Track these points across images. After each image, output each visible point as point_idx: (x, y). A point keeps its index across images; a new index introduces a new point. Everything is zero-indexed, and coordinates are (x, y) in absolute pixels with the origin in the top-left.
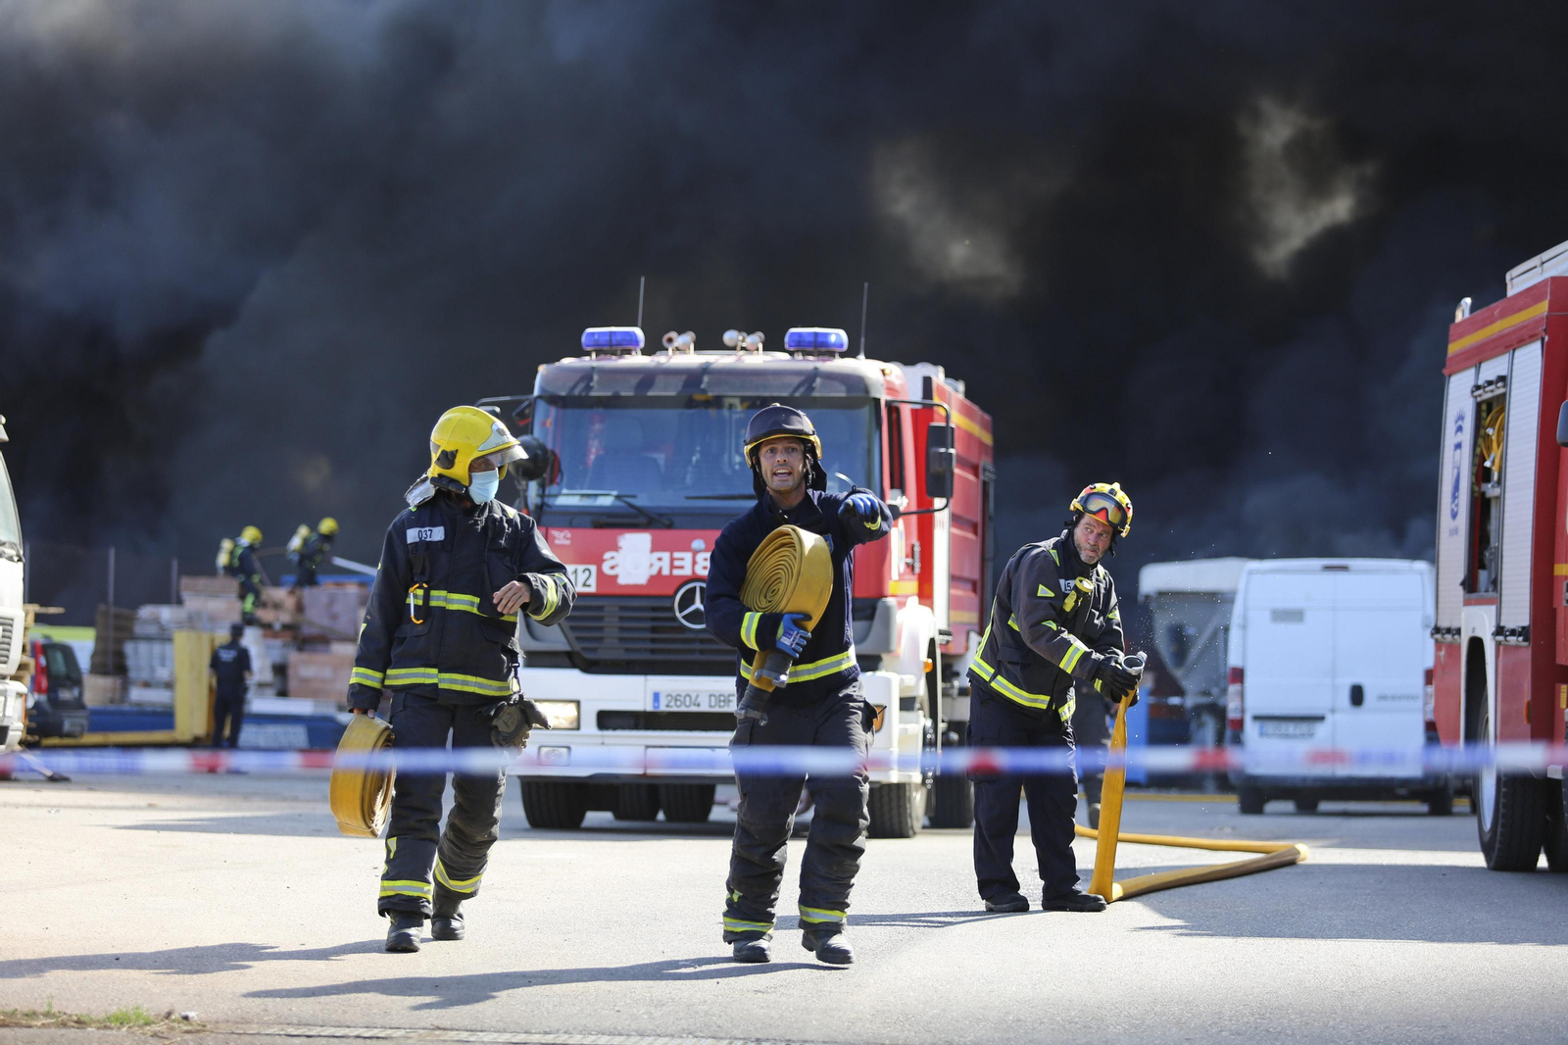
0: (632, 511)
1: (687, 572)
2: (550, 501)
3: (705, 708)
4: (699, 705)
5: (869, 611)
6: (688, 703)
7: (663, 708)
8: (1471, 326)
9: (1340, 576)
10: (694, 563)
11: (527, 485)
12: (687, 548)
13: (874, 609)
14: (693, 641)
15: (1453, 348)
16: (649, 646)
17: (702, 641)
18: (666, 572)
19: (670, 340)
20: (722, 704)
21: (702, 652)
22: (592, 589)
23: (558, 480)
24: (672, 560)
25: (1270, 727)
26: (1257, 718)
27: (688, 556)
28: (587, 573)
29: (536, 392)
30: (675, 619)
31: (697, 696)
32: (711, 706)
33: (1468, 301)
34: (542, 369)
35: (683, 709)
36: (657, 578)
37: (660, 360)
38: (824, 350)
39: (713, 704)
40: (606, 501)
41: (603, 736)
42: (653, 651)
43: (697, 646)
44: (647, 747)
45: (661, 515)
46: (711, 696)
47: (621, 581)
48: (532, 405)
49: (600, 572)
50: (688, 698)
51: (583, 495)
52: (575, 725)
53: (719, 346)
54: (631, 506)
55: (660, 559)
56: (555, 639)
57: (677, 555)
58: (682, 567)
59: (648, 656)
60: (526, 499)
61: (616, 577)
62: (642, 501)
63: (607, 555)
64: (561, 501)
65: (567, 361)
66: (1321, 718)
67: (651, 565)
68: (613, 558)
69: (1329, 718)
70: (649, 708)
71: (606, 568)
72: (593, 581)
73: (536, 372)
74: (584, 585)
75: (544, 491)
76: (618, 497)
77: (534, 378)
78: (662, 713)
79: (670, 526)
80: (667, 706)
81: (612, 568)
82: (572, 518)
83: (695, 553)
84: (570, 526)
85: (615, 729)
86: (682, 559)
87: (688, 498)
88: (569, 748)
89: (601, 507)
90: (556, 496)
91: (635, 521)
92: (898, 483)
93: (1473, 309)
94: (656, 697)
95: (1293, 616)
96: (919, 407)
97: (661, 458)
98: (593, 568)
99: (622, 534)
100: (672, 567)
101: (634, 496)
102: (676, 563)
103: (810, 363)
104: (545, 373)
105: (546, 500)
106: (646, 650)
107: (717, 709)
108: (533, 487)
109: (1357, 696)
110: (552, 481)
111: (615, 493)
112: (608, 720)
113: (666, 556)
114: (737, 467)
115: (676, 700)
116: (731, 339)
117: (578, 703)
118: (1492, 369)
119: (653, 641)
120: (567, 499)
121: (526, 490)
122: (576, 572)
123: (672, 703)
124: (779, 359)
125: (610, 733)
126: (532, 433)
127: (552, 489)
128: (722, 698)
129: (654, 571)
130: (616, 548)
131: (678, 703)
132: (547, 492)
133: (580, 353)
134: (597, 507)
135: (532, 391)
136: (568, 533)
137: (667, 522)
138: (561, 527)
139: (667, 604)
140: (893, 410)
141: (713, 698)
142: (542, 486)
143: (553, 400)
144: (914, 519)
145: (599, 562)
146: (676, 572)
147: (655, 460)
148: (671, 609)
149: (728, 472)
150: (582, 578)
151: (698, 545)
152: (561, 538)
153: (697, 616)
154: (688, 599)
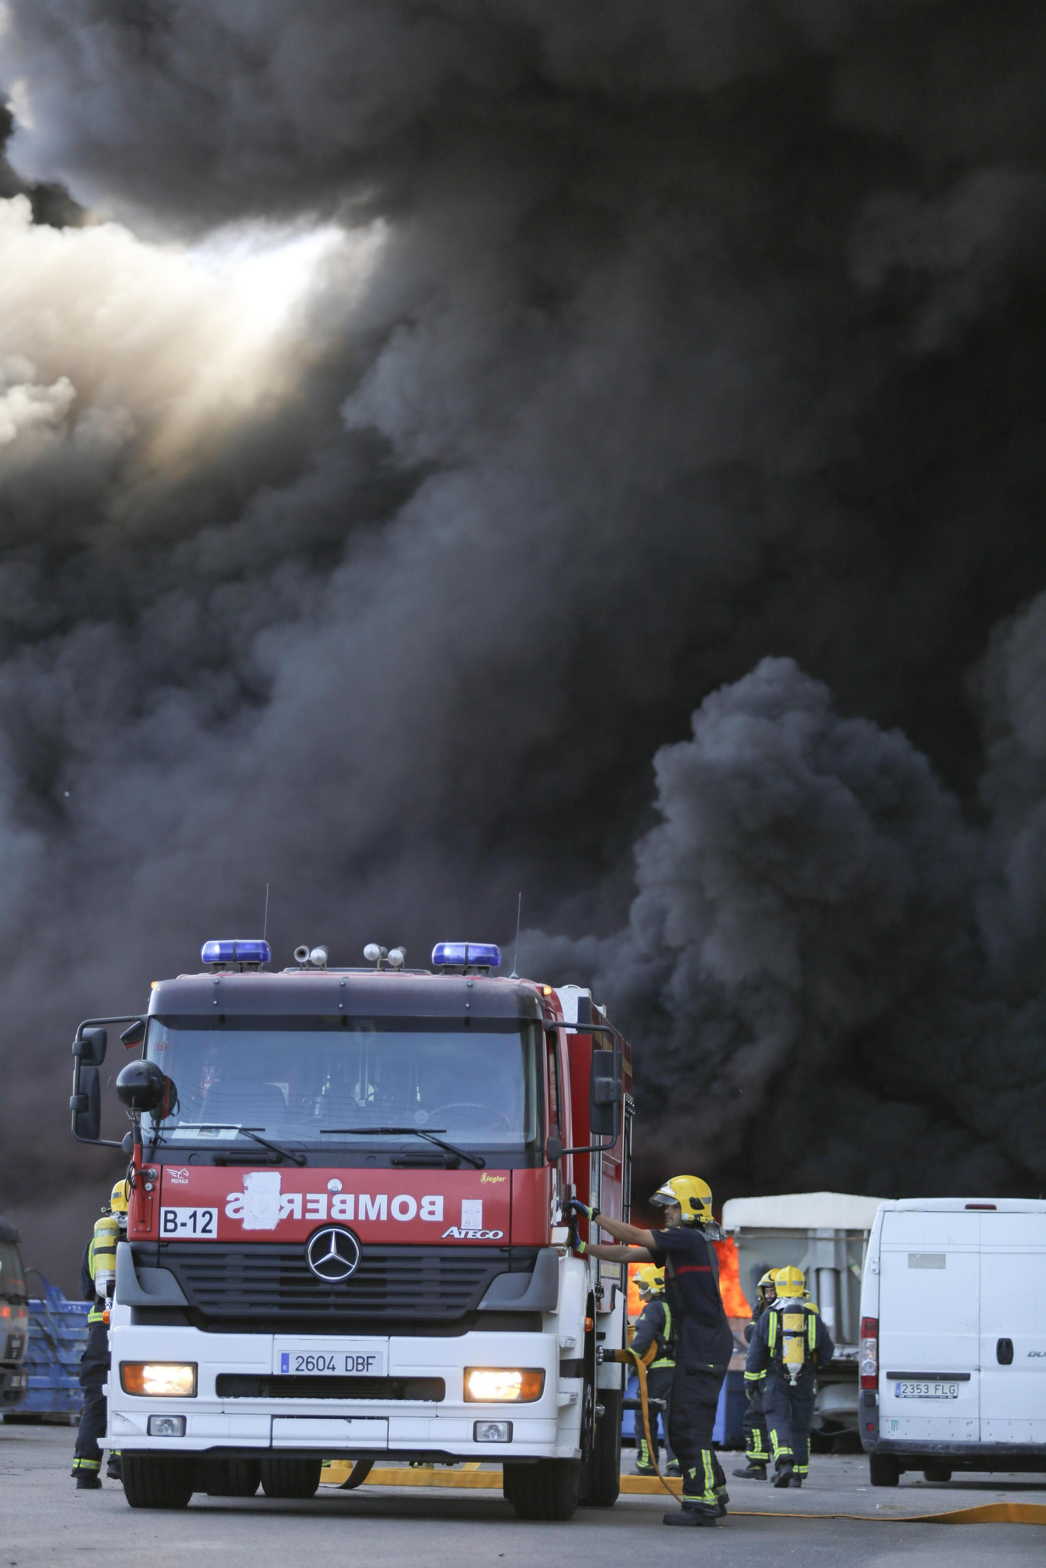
0: (263, 1146)
1: (322, 1216)
2: (165, 1135)
3: (340, 1371)
4: (333, 1369)
5: (528, 1263)
6: (321, 1367)
7: (292, 1372)
9: (986, 1216)
10: (330, 1206)
11: (140, 1116)
12: (323, 1189)
13: (534, 1259)
14: (327, 1294)
16: (277, 1299)
17: (338, 1294)
18: (298, 1215)
19: (302, 953)
20: (360, 1367)
21: (338, 1306)
22: (214, 1235)
23: (175, 1110)
24: (305, 1202)
25: (908, 1386)
26: (891, 1376)
27: (323, 1198)
28: (207, 1216)
29: (151, 1011)
30: (308, 1269)
31: (332, 1357)
32: (347, 1370)
34: (156, 986)
35: (316, 1372)
36: (287, 1223)
37: (288, 976)
39: (350, 1367)
40: (230, 1135)
41: (223, 1404)
42: (282, 1306)
43: (332, 1299)
44: (274, 1417)
45: (293, 1151)
46: (347, 1357)
47: (247, 1226)
48: (146, 1025)
49: (222, 1214)
50: (321, 1361)
51: (203, 1128)
52: (190, 1392)
53: (358, 960)
54: (259, 1140)
55: (291, 1201)
56: (169, 1291)
57: (310, 1196)
58: (316, 1211)
59: (275, 1311)
60: (138, 1130)
61: (241, 1221)
62: (269, 1136)
63: (231, 1197)
64: (178, 1135)
65: (187, 979)
66: (965, 1377)
67: (281, 1208)
68: (237, 1199)
69: (974, 1375)
70: (277, 1371)
71: (229, 1211)
72: (213, 1226)
73: (151, 989)
74: (204, 1230)
75: (158, 1124)
76: (242, 1130)
77: (149, 995)
78: (291, 1376)
79: (302, 1164)
80: (297, 1369)
81: (236, 1211)
82: (190, 1154)
83: (331, 1194)
84: (189, 1163)
85: (236, 1396)
86: (317, 1201)
87: (322, 1132)
88: (184, 1419)
89: (224, 1141)
90: (173, 1129)
91: (264, 1156)
94: (285, 1358)
95: (935, 1260)
96: (574, 1031)
97: (285, 1088)
98: (215, 1211)
99: (247, 1173)
100: (305, 1210)
101: (263, 1130)
102: (310, 1206)
104: (159, 989)
105: (160, 1133)
106: (273, 1304)
107: (354, 1373)
108: (146, 1119)
109: (1005, 1352)
110: (169, 1112)
111: (239, 1126)
112: (229, 1385)
113: (298, 1198)
114: (372, 1098)
115: (308, 1363)
116: (371, 954)
117: (195, 1366)
119: (282, 1294)
120: (183, 1133)
121: (138, 1122)
122: (194, 1215)
123: (303, 1367)
125: (231, 1400)
126: (145, 1057)
127: (166, 1122)
128: (360, 1361)
129: (284, 1215)
130: (242, 1189)
131: (310, 1366)
132: (161, 1125)
133: (197, 965)
134: (219, 1141)
135: (147, 1013)
136: (185, 1171)
137: (300, 1159)
138: (178, 1164)
139: (298, 1250)
140: (553, 1037)
141: (350, 1361)
142: (158, 1117)
143: (168, 1020)
144: (570, 1158)
145: (221, 1204)
146: (309, 1216)
147: (279, 1089)
148: (303, 1258)
149: (363, 1104)
150: (201, 1222)
151: (335, 1184)
152: (178, 1176)
153: (332, 1267)
154: (322, 1247)
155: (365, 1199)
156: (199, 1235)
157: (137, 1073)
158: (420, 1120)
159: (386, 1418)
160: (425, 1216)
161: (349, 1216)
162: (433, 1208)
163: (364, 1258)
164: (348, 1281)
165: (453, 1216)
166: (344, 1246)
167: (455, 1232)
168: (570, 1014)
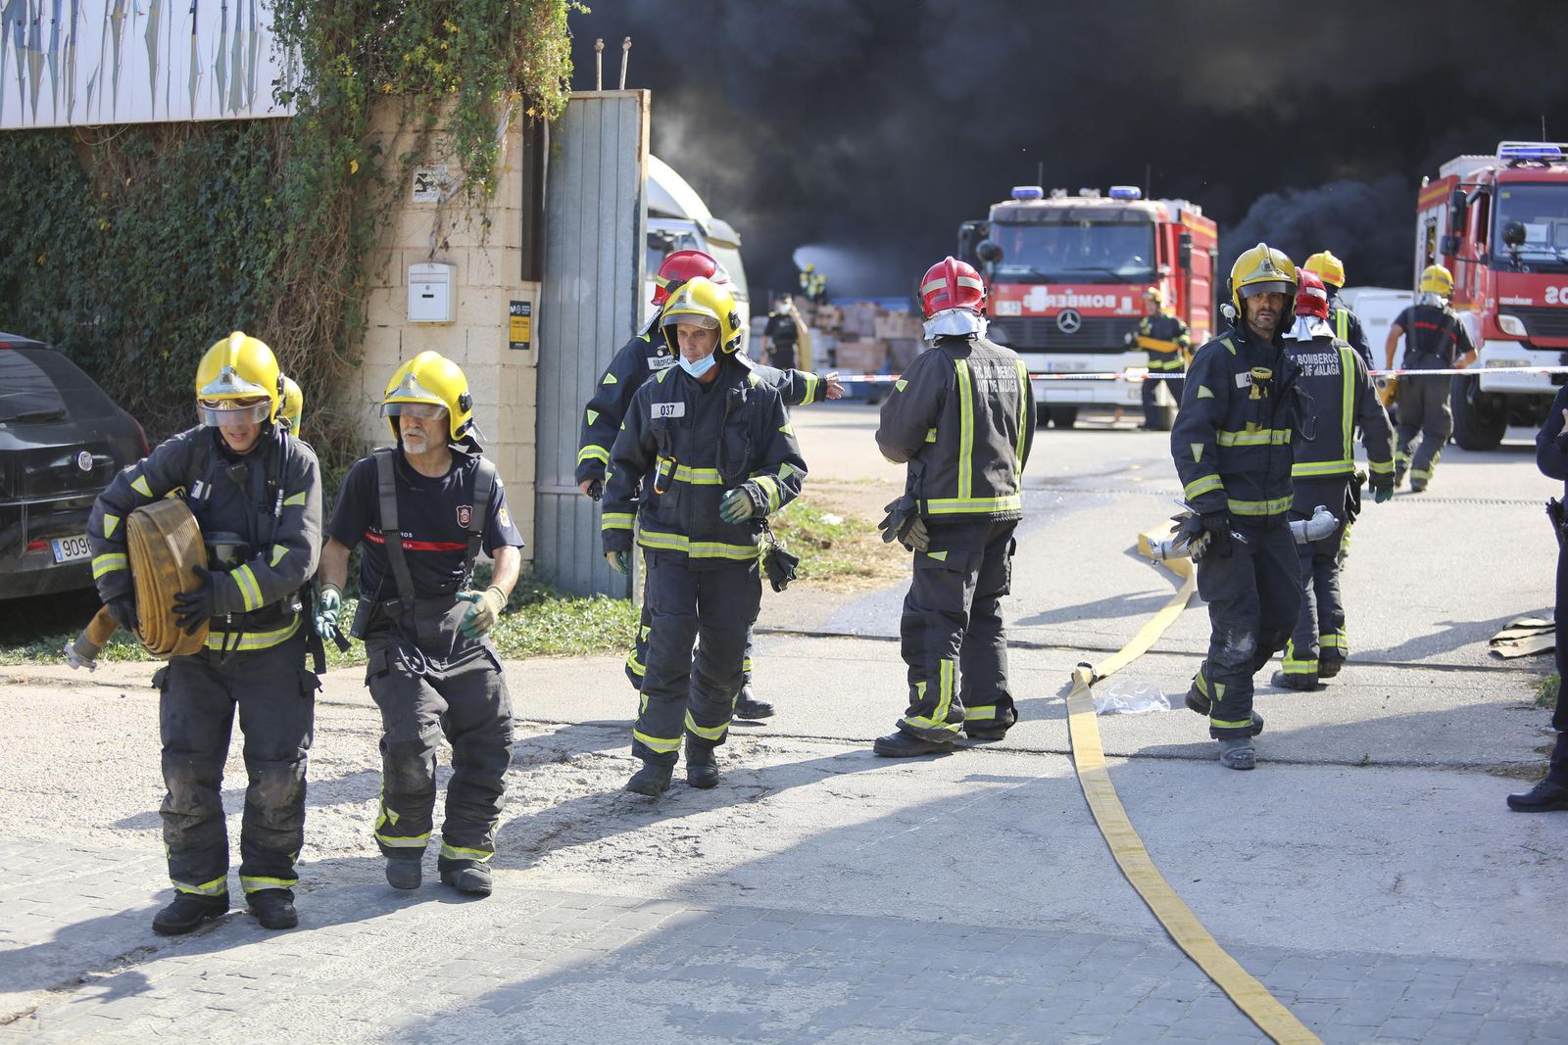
0: (1038, 276)
1: (1064, 305)
8: (1429, 190)
10: (1067, 301)
11: (987, 263)
12: (1063, 293)
14: (1067, 338)
15: (1422, 200)
16: (1045, 340)
17: (1071, 338)
18: (1054, 305)
19: (1055, 193)
20: (1081, 368)
21: (1071, 342)
22: (1019, 314)
23: (1002, 261)
24: (1057, 299)
27: (1064, 298)
28: (1016, 306)
29: (991, 218)
30: (1057, 328)
31: (1069, 364)
33: (1427, 178)
34: (993, 207)
36: (1050, 309)
37: (1050, 203)
38: (1129, 198)
39: (1076, 368)
40: (1025, 271)
42: (1047, 343)
43: (1069, 340)
44: (1046, 389)
45: (1052, 277)
46: (1075, 364)
47: (1033, 310)
48: (989, 225)
49: (1022, 305)
50: (1065, 365)
51: (1014, 268)
53: (1077, 195)
54: (1037, 274)
55: (1051, 299)
57: (1059, 297)
58: (1061, 303)
59: (1044, 345)
61: (1030, 308)
62: (1043, 271)
63: (1026, 297)
64: (1003, 271)
65: (1006, 204)
67: (1047, 302)
68: (1028, 298)
70: (1047, 370)
71: (1025, 304)
72: (1019, 310)
73: (991, 208)
74: (1015, 312)
75: (995, 266)
76: (1031, 269)
77: (990, 211)
79: (1056, 283)
80: (1055, 369)
81: (1028, 303)
82: (1009, 279)
83: (1067, 295)
84: (1008, 283)
86: (1062, 299)
87: (1064, 269)
89: (1023, 274)
90: (1001, 268)
91: (1039, 280)
92: (1165, 261)
93: (1430, 182)
94: (1050, 365)
96: (1176, 224)
97: (1051, 249)
98: (1019, 304)
99: (1032, 287)
100: (1057, 303)
101: (1038, 269)
102: (1059, 301)
103: (1121, 204)
104: (994, 210)
105: (996, 270)
106: (1044, 342)
108: (989, 264)
110: (999, 261)
111: (1029, 267)
113: (1053, 297)
114: (1087, 254)
115: (1059, 366)
116: (1084, 192)
118: (1432, 213)
119: (1048, 338)
120: (1006, 270)
121: (986, 266)
122: (1010, 305)
123: (1057, 368)
124: (1108, 201)
127: (999, 266)
128: (1081, 365)
129: (1048, 305)
130: (1030, 294)
131: (1060, 368)
133: (1011, 198)
134: (1020, 274)
135: (987, 217)
136: (1006, 286)
137: (1054, 281)
138: (1004, 283)
139: (1054, 320)
140: (1162, 226)
142: (995, 264)
143: (998, 223)
144: (1173, 280)
145: (1022, 300)
146: (1059, 305)
147: (1048, 251)
148: (1055, 323)
149: (1083, 257)
150: (1014, 308)
151: (1069, 291)
152: (1004, 289)
153: (1069, 326)
154: (1064, 318)
155: (1082, 298)
156: (1012, 313)
157: (985, 246)
158: (1104, 264)
159: (1091, 389)
160: (1108, 305)
161: (1074, 305)
162: (1110, 301)
163: (1082, 323)
164: (1076, 332)
165: (1119, 304)
166: (1074, 318)
167: (1120, 312)
168: (1172, 218)
